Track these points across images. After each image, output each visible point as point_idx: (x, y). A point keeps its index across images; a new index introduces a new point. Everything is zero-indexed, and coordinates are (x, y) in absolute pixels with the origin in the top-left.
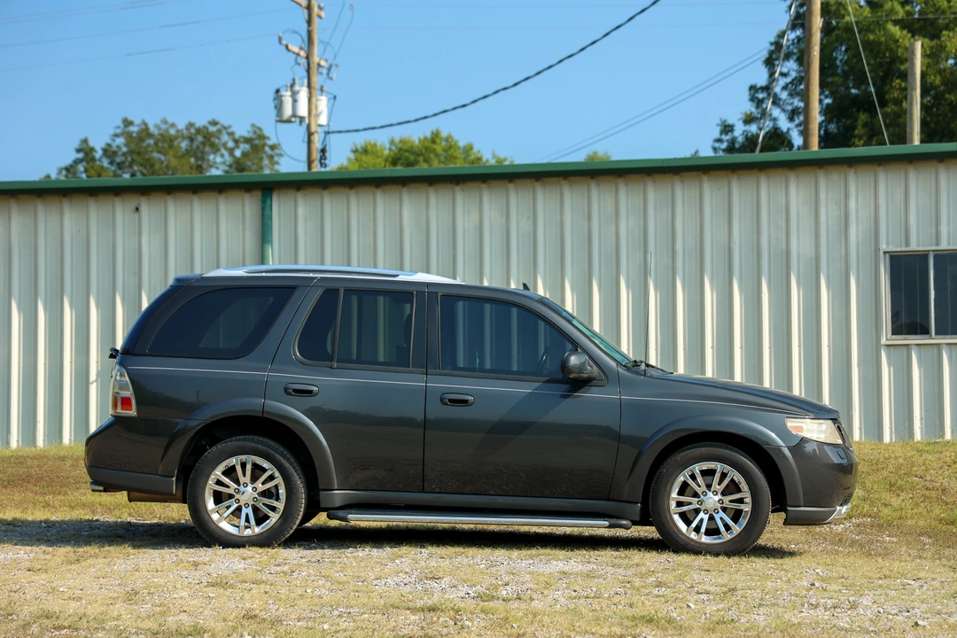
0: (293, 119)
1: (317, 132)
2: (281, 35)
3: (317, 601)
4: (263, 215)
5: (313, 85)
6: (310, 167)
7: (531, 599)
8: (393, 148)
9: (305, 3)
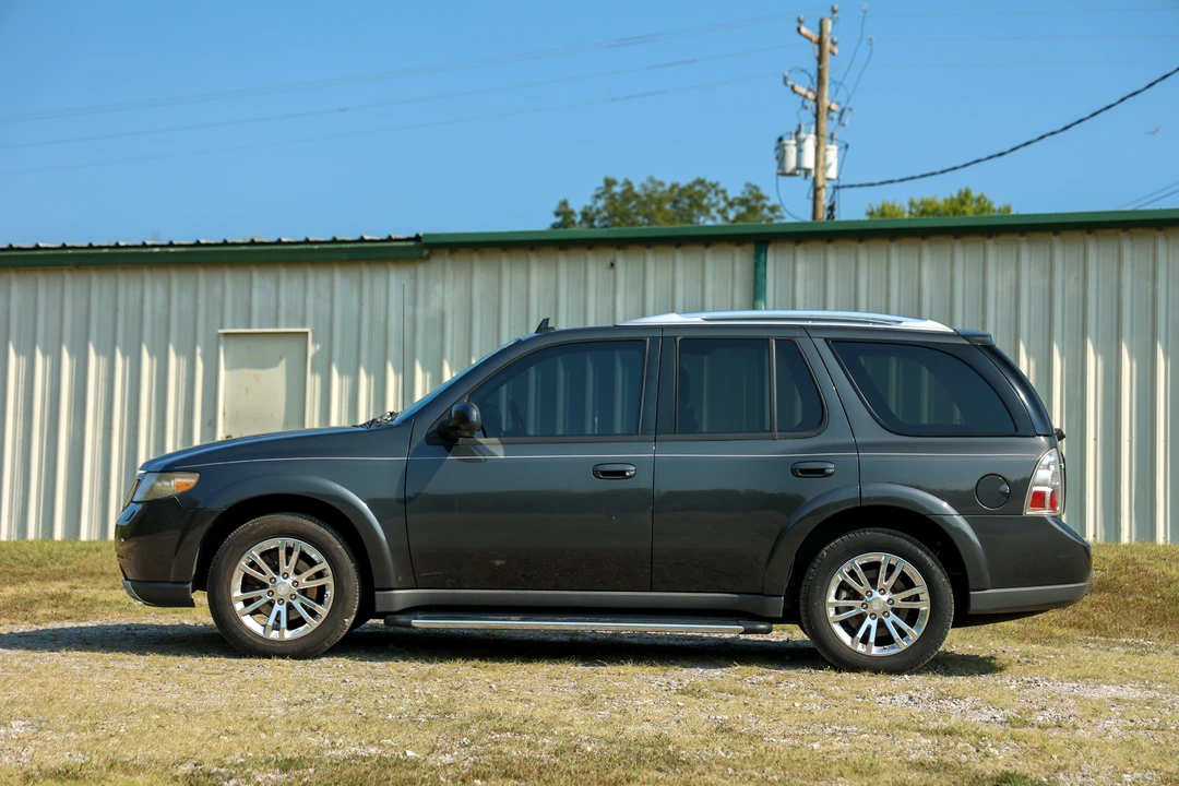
0: (798, 172)
1: (824, 186)
2: (786, 74)
3: (806, 716)
4: (756, 273)
5: (821, 132)
7: (1075, 728)
8: (914, 211)
9: (815, 37)
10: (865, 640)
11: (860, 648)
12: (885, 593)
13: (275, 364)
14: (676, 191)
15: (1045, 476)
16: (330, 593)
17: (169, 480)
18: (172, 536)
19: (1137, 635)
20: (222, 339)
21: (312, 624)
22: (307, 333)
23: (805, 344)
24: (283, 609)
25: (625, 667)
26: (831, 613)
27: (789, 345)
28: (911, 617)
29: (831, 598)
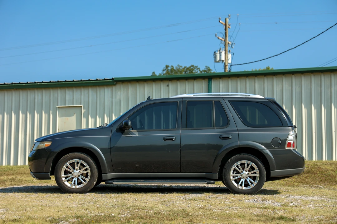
0: (220, 61)
1: (227, 65)
2: (216, 34)
3: (225, 205)
4: (209, 87)
5: (226, 50)
6: (225, 71)
9: (224, 23)
10: (241, 185)
11: (240, 187)
12: (246, 172)
13: (73, 116)
14: (186, 69)
15: (291, 138)
16: (89, 175)
17: (43, 144)
18: (44, 160)
19: (318, 185)
20: (57, 108)
21: (84, 184)
22: (82, 106)
23: (222, 102)
24: (76, 179)
25: (173, 194)
26: (232, 177)
27: (218, 102)
28: (254, 178)
29: (231, 173)
